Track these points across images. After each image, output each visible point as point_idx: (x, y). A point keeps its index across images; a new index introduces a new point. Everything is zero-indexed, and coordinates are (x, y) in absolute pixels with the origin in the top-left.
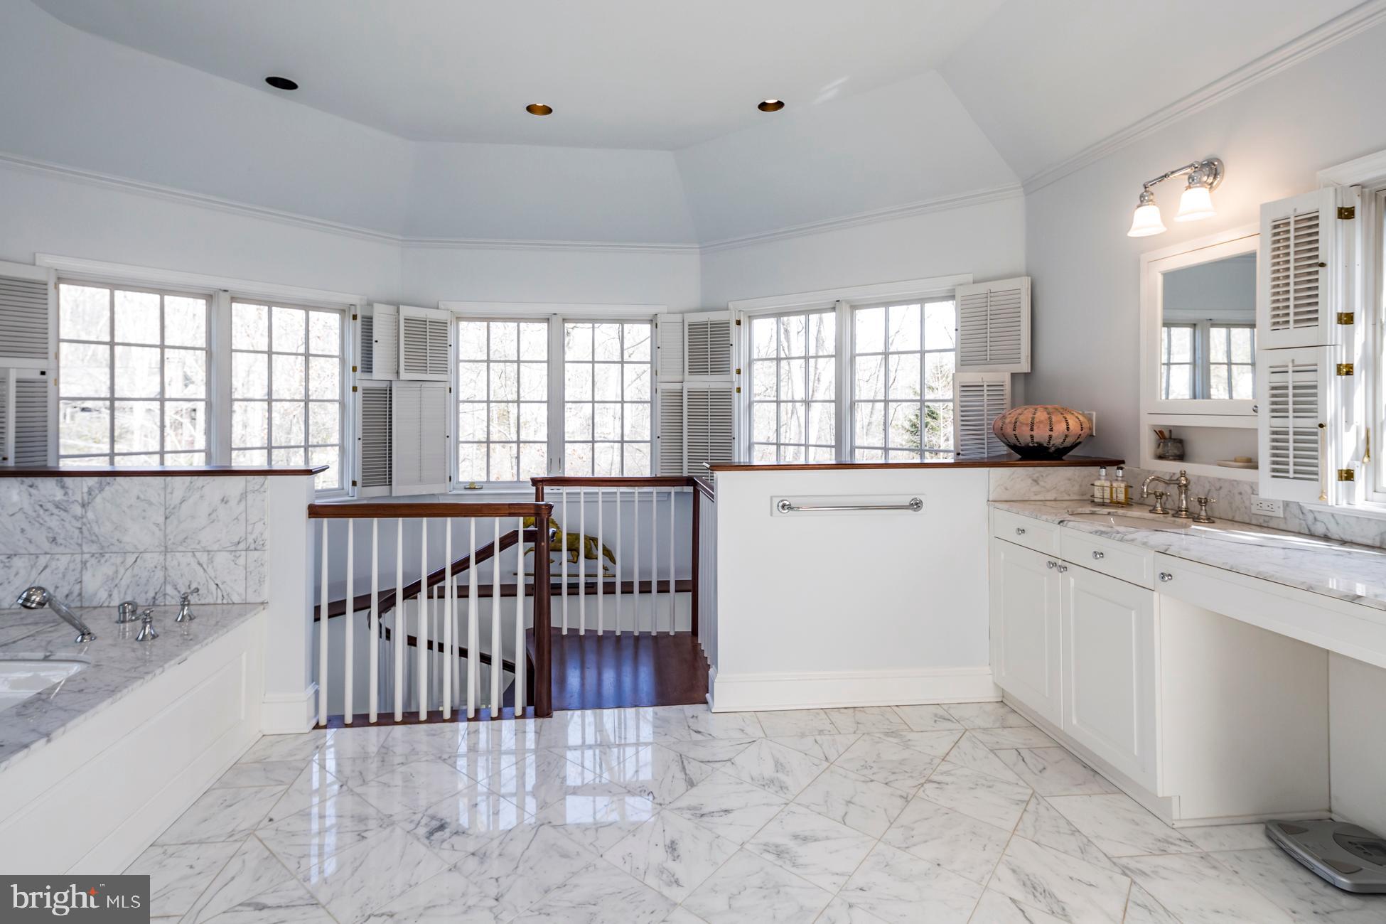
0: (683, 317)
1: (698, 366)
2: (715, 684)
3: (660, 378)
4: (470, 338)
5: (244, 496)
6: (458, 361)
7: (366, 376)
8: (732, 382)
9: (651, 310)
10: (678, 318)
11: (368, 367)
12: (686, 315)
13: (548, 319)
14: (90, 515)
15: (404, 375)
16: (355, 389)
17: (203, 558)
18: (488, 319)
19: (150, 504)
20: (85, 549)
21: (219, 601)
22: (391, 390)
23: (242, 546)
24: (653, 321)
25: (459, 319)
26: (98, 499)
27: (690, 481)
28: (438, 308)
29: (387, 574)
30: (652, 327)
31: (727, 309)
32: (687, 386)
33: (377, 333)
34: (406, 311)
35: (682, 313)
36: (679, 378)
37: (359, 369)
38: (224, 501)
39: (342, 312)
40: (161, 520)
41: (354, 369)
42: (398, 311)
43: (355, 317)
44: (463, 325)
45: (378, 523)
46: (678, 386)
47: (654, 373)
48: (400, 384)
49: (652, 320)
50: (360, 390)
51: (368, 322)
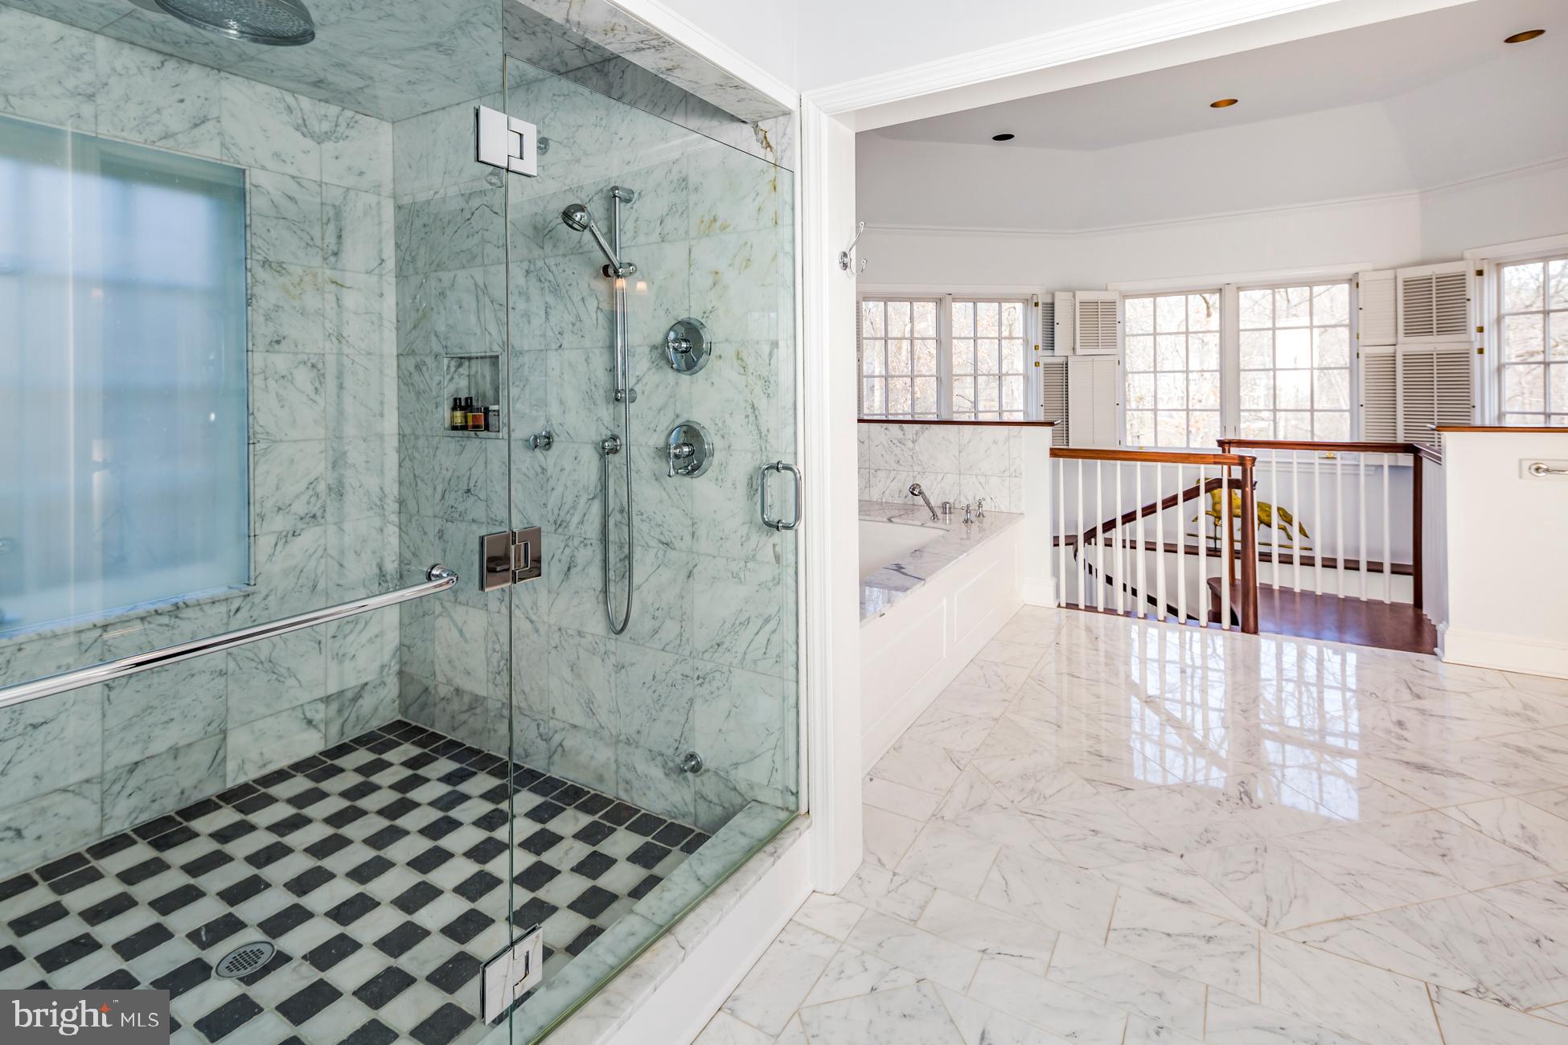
0: (1395, 273)
1: (1417, 324)
2: (1446, 636)
3: (1362, 341)
4: (1136, 312)
5: (1008, 439)
6: (1125, 335)
7: (1049, 353)
8: (1470, 342)
9: (1350, 270)
10: (1390, 274)
11: (1050, 345)
12: (1399, 270)
13: (1221, 289)
14: (917, 448)
15: (1079, 351)
16: (1037, 364)
17: (983, 480)
18: (1154, 295)
19: (950, 442)
20: (915, 468)
21: (993, 510)
22: (1067, 364)
23: (1006, 474)
24: (1354, 282)
25: (1125, 297)
26: (921, 439)
27: (1408, 448)
28: (1106, 290)
29: (1090, 512)
30: (1350, 288)
31: (1462, 259)
32: (1400, 351)
33: (1058, 317)
34: (1082, 296)
35: (1394, 268)
36: (1392, 341)
37: (1040, 347)
38: (995, 442)
39: (1026, 301)
40: (957, 453)
41: (1036, 348)
42: (1074, 296)
43: (1036, 304)
44: (1128, 302)
45: (1101, 464)
46: (1390, 350)
47: (1355, 336)
48: (1076, 358)
49: (1351, 280)
50: (1041, 365)
51: (1050, 308)
